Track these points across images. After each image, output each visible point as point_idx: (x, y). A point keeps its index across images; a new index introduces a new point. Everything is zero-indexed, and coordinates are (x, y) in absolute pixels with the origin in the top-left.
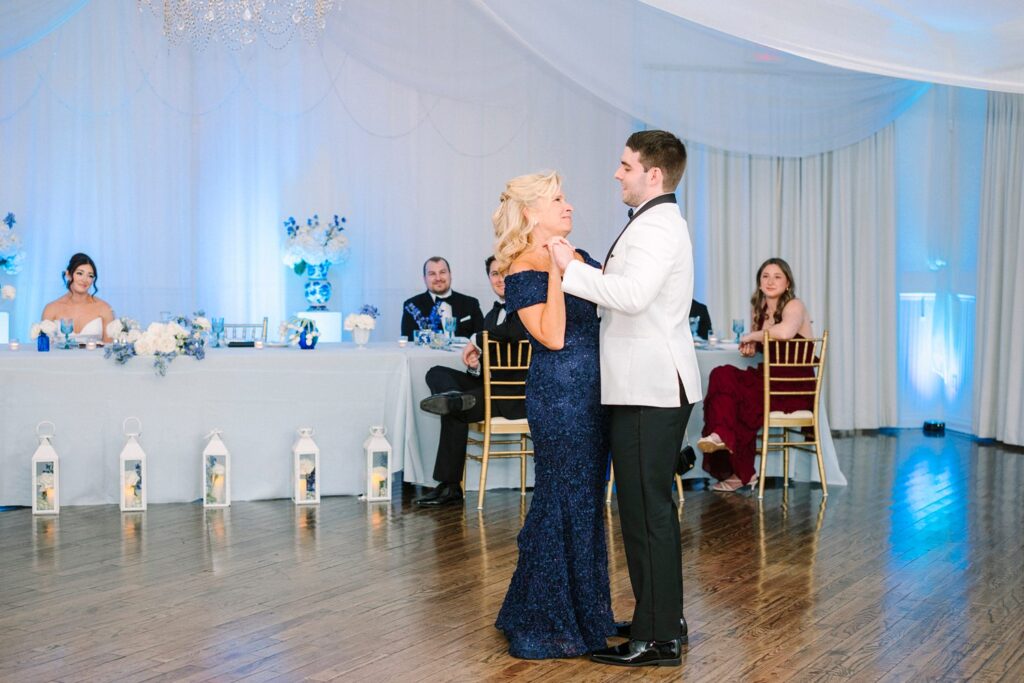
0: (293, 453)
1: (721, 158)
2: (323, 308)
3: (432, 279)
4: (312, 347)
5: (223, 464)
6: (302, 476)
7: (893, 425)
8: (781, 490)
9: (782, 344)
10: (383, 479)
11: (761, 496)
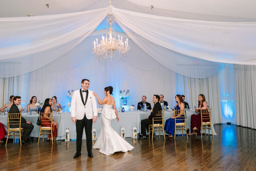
0: (121, 130)
1: (190, 79)
2: (126, 105)
3: (143, 99)
4: (124, 112)
6: (122, 134)
7: (221, 123)
8: (205, 136)
9: (204, 110)
10: (136, 134)
11: (202, 137)
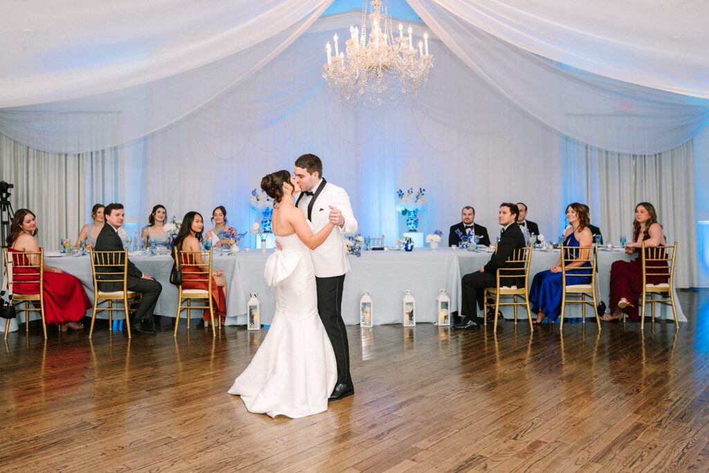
0: (402, 302)
1: (604, 155)
2: (415, 231)
3: (465, 217)
4: (411, 250)
5: (370, 307)
6: (407, 313)
7: (695, 286)
10: (446, 315)
11: (642, 326)
